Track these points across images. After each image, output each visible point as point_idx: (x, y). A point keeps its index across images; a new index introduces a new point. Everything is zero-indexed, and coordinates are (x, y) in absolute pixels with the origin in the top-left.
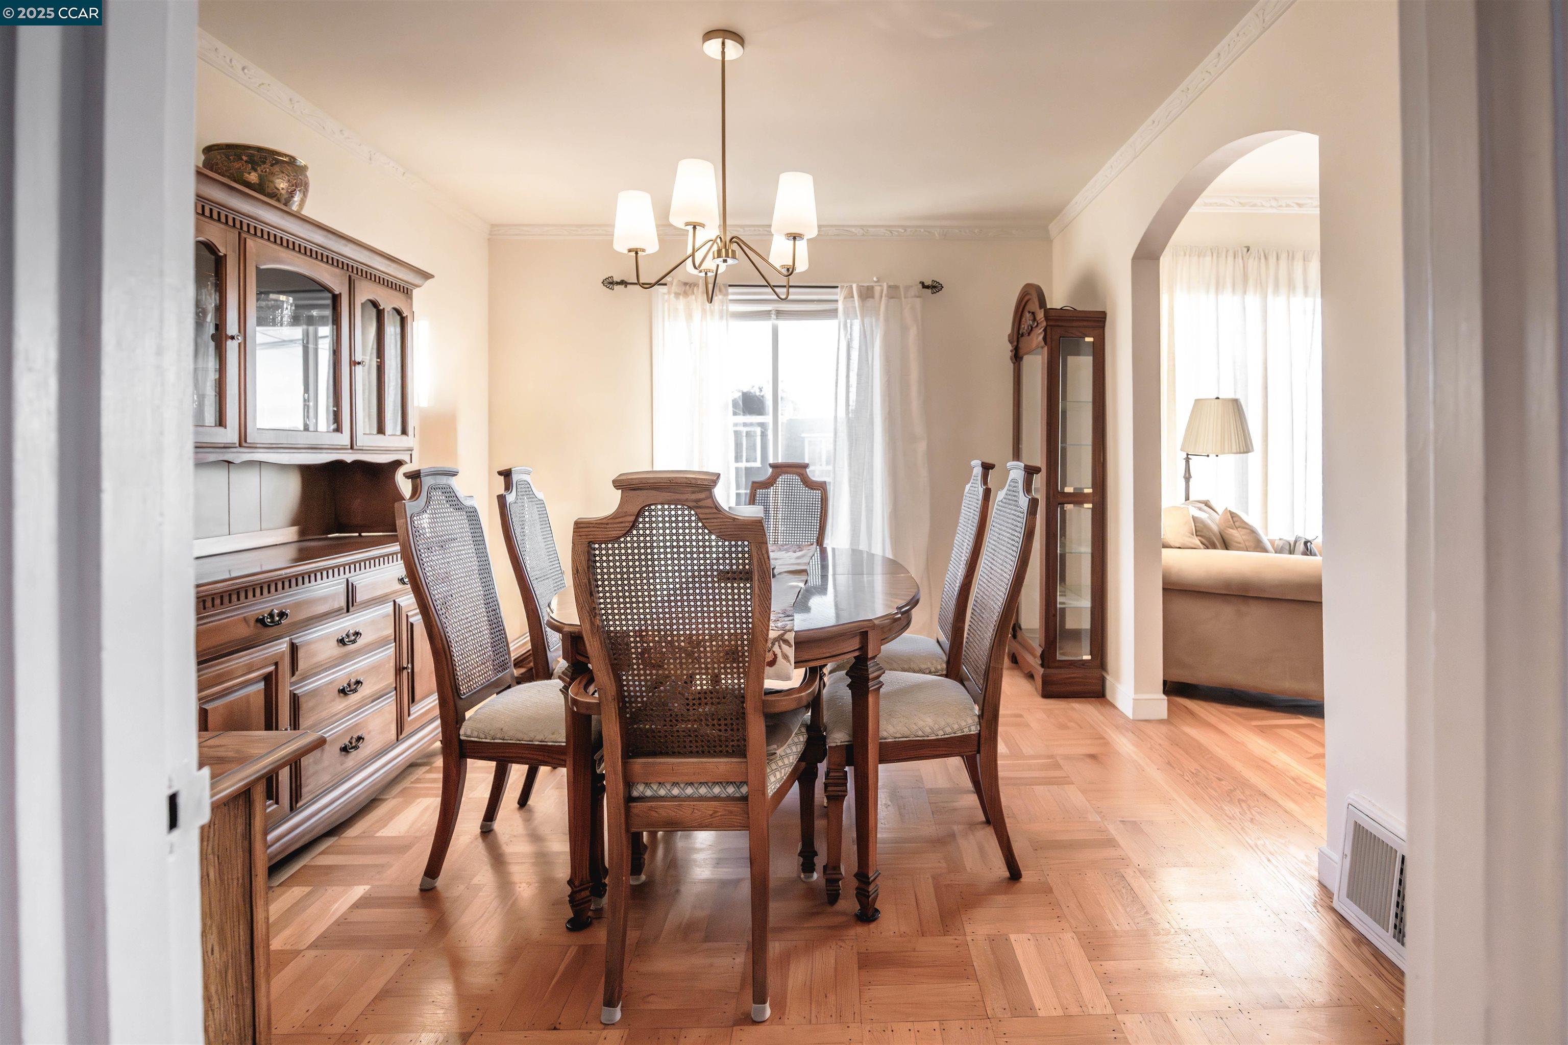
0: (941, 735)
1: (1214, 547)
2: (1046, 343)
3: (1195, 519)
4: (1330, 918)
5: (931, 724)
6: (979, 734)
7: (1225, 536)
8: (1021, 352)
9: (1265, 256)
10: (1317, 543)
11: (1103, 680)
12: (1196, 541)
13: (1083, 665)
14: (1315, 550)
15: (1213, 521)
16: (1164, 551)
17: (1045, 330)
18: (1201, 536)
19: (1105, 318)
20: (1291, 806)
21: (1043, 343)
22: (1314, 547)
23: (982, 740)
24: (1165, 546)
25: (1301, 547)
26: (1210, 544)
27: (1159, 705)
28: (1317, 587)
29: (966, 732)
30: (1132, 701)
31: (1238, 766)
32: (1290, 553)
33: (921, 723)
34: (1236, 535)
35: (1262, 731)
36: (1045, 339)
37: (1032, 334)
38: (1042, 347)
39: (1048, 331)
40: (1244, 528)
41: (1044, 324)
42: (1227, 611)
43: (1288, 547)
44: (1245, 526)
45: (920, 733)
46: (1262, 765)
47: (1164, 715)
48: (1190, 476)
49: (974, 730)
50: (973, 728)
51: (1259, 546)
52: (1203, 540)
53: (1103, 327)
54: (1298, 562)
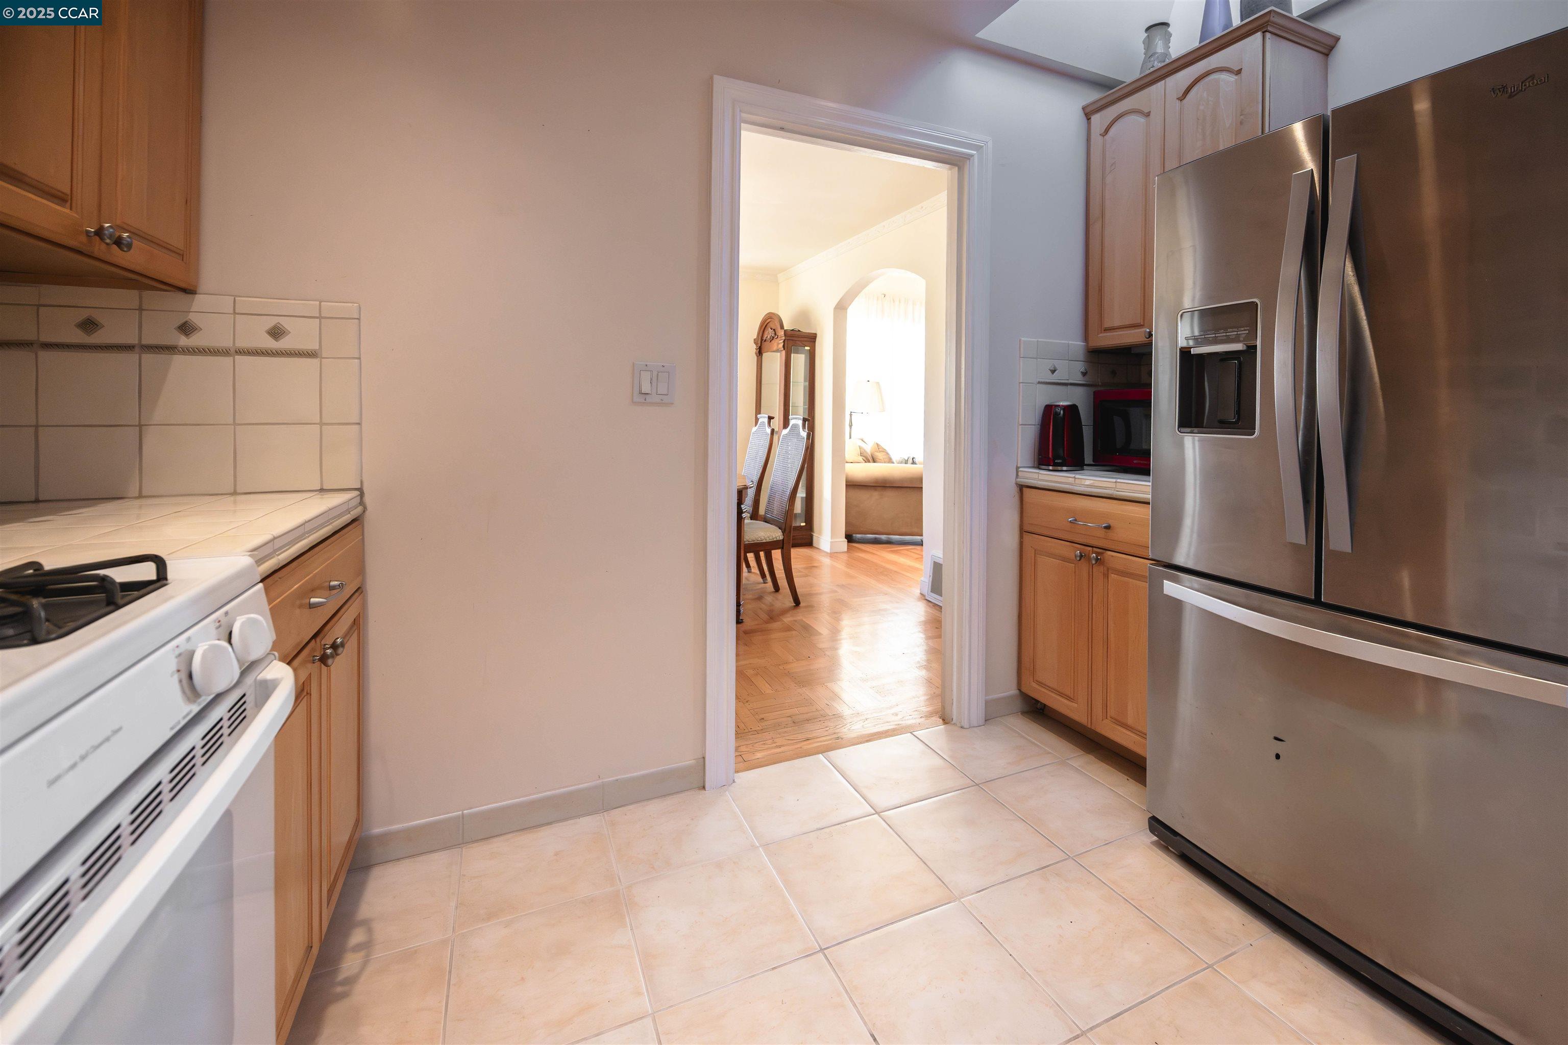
0: (768, 540)
1: (869, 462)
2: (784, 349)
3: (860, 447)
4: (925, 601)
5: (764, 535)
6: (783, 540)
7: (874, 457)
8: (763, 351)
9: (893, 300)
10: (919, 458)
11: (811, 537)
12: (861, 459)
13: (801, 528)
14: (917, 462)
15: (868, 449)
16: (846, 464)
17: (784, 342)
18: (864, 456)
19: (816, 337)
20: (908, 574)
21: (783, 349)
22: (916, 460)
23: (785, 542)
24: (847, 462)
25: (911, 461)
26: (867, 461)
27: (843, 544)
28: (920, 479)
29: (778, 539)
30: (829, 543)
31: (883, 564)
32: (905, 463)
33: (760, 535)
34: (880, 456)
35: (893, 552)
36: (784, 346)
37: (773, 341)
38: (782, 351)
39: (786, 342)
40: (883, 452)
41: (784, 338)
42: (875, 495)
43: (904, 461)
44: (884, 451)
45: (760, 539)
46: (894, 563)
47: (845, 549)
48: (852, 425)
49: (781, 538)
50: (781, 537)
51: (890, 461)
52: (864, 458)
53: (815, 342)
54: (908, 470)
